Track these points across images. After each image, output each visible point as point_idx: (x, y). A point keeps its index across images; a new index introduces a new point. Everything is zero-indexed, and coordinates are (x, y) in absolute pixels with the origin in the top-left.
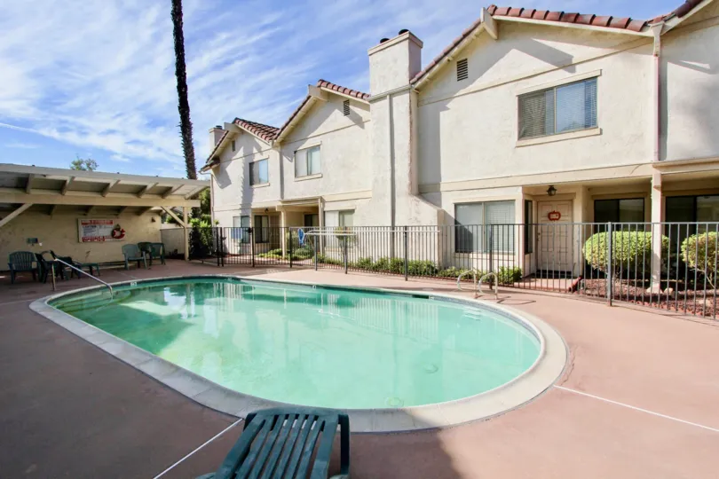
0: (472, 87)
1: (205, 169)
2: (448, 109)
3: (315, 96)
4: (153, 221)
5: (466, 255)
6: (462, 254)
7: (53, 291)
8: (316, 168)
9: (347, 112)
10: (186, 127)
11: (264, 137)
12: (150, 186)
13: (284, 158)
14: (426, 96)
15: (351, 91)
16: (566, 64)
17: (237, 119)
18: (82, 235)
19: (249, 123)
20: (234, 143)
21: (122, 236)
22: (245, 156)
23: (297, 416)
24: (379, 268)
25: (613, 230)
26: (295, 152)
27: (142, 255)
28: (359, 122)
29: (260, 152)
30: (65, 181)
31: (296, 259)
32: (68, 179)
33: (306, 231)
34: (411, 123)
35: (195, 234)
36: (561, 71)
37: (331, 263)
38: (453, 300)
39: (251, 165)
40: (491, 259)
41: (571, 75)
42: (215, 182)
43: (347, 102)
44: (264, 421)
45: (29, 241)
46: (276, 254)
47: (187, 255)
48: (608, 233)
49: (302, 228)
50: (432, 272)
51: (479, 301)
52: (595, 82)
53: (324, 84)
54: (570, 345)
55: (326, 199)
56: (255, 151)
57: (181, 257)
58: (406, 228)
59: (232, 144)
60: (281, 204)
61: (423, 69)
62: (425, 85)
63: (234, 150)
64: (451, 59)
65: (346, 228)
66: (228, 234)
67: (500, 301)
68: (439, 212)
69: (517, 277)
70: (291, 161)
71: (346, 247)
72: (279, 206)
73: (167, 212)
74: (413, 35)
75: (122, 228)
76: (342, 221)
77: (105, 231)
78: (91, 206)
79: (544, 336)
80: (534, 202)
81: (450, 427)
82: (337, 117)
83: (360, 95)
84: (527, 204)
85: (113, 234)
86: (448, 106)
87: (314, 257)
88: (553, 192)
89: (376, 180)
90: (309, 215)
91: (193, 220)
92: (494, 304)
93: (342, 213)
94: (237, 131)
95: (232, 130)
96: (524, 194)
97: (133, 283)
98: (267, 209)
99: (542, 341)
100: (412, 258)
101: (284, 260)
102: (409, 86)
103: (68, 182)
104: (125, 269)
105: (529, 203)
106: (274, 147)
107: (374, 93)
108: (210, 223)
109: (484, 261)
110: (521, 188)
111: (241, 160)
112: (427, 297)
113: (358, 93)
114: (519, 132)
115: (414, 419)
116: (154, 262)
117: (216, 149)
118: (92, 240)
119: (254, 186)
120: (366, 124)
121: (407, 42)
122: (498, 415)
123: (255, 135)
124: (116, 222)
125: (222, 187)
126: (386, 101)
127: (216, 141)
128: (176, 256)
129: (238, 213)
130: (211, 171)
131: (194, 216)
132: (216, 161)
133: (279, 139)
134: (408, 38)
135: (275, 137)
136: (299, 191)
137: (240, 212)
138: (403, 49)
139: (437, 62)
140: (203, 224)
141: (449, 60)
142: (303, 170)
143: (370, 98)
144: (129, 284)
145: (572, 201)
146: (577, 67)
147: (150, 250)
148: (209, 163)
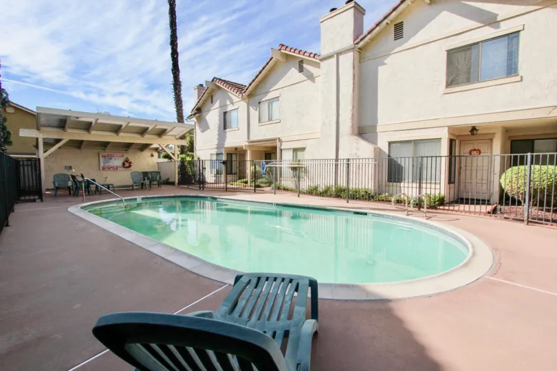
0: (407, 45)
1: (190, 117)
2: (386, 64)
3: (277, 57)
4: (152, 156)
5: (398, 184)
6: (395, 184)
7: (83, 202)
8: (276, 116)
9: (301, 70)
10: (177, 84)
11: (235, 91)
12: (151, 127)
13: (251, 108)
14: (368, 54)
15: (305, 52)
16: (492, 21)
17: (215, 78)
18: (102, 165)
19: (224, 81)
20: (212, 97)
21: (130, 166)
22: (220, 107)
23: (275, 279)
24: (325, 194)
25: (532, 163)
26: (259, 103)
27: (144, 180)
28: (311, 77)
29: (232, 103)
30: (91, 123)
31: (259, 186)
32: (93, 120)
33: (267, 163)
34: (354, 76)
35: (182, 167)
36: (487, 27)
37: (286, 190)
38: (388, 217)
39: (225, 113)
40: (420, 187)
41: (496, 30)
42: (197, 127)
43: (301, 62)
44: (250, 280)
45: (66, 167)
46: (244, 182)
47: (177, 182)
48: (527, 167)
49: (264, 161)
50: (368, 197)
51: (410, 217)
52: (518, 36)
53: (284, 48)
54: (495, 250)
55: (283, 139)
56: (228, 103)
57: (173, 184)
58: (348, 159)
59: (211, 98)
60: (247, 144)
61: (365, 32)
62: (367, 45)
63: (212, 102)
64: (389, 22)
65: (299, 161)
66: (207, 165)
67: (429, 218)
68: (375, 149)
69: (442, 202)
70: (256, 110)
71: (299, 177)
72: (245, 146)
73: (163, 149)
74: (358, 4)
75: (131, 160)
76: (295, 156)
77: (117, 162)
78: (108, 143)
79: (472, 244)
80: (457, 141)
81: (398, 300)
82: (293, 74)
83: (312, 55)
84: (451, 142)
85: (124, 164)
86: (385, 61)
87: (273, 185)
88: (475, 132)
89: (324, 124)
90: (269, 153)
91: (181, 156)
92: (424, 220)
93: (295, 150)
94: (215, 88)
95: (211, 87)
96: (449, 133)
97: (139, 198)
98: (236, 149)
99: (470, 246)
100: (353, 186)
101: (250, 186)
102: (353, 46)
103: (93, 123)
104: (133, 189)
105: (454, 142)
106: (243, 99)
107: (324, 53)
108: (193, 158)
109: (414, 189)
110: (447, 128)
111: (217, 110)
112: (366, 214)
113: (311, 53)
114: (447, 82)
115: (368, 293)
116: (152, 186)
117: (198, 102)
118: (109, 168)
119: (227, 130)
120: (316, 79)
121: (352, 10)
122: (438, 294)
123: (229, 90)
124: (126, 155)
125: (203, 131)
126: (334, 60)
127: (199, 96)
128: (168, 183)
129: (215, 151)
130: (194, 119)
131: (182, 153)
132: (198, 111)
133: (247, 93)
134: (354, 7)
135: (243, 91)
136: (262, 133)
137: (216, 150)
138: (349, 15)
139: (377, 25)
140: (188, 159)
141: (387, 24)
142: (265, 117)
143: (320, 57)
144: (136, 199)
145: (491, 140)
146: (502, 23)
147: (150, 176)
148: (193, 113)
